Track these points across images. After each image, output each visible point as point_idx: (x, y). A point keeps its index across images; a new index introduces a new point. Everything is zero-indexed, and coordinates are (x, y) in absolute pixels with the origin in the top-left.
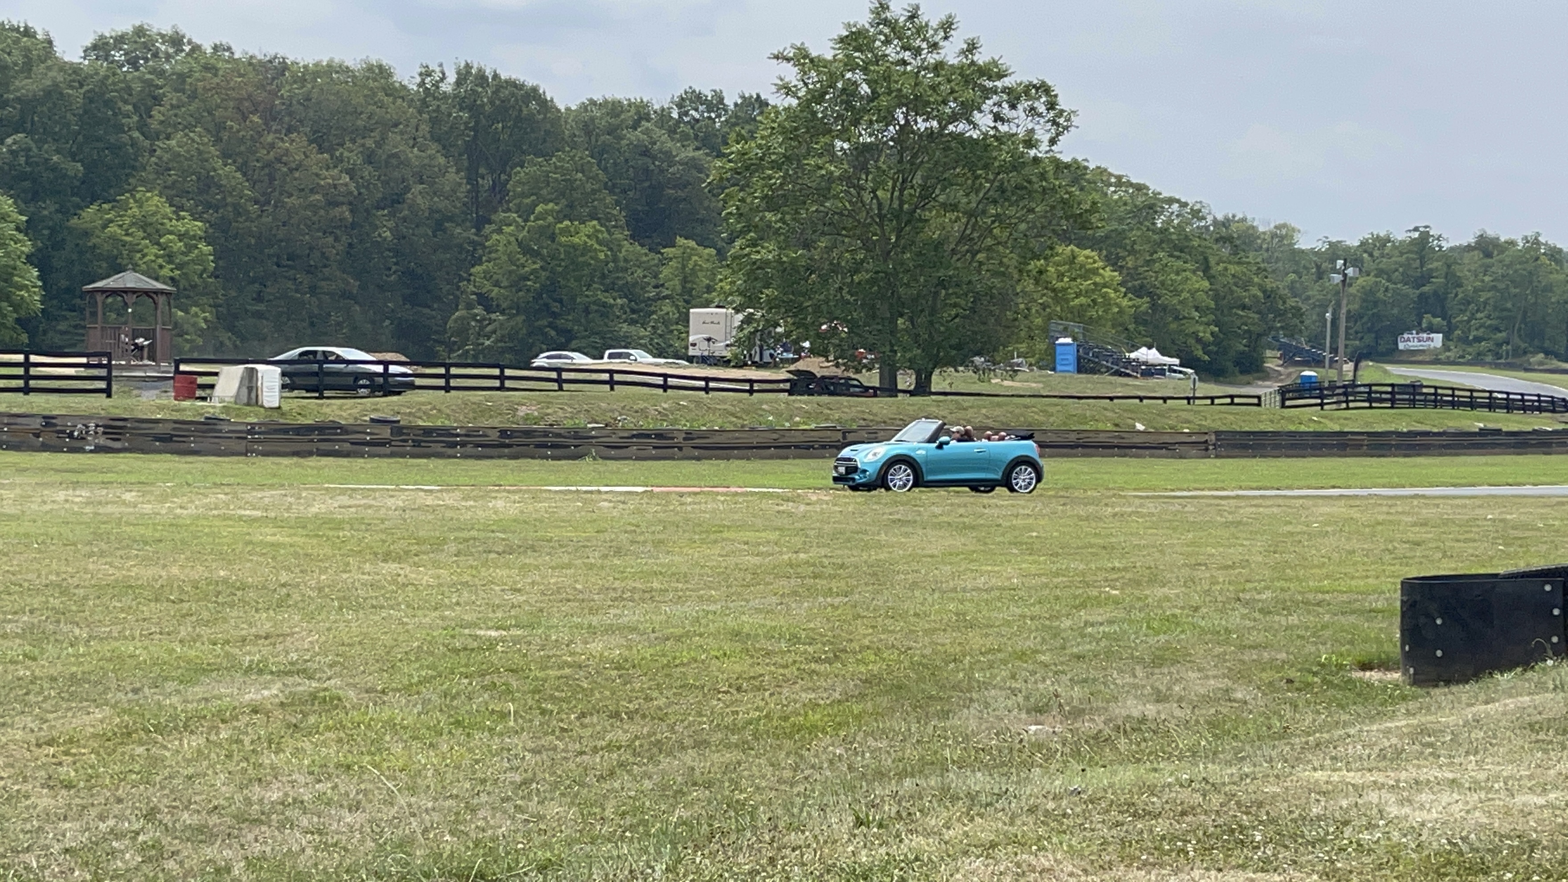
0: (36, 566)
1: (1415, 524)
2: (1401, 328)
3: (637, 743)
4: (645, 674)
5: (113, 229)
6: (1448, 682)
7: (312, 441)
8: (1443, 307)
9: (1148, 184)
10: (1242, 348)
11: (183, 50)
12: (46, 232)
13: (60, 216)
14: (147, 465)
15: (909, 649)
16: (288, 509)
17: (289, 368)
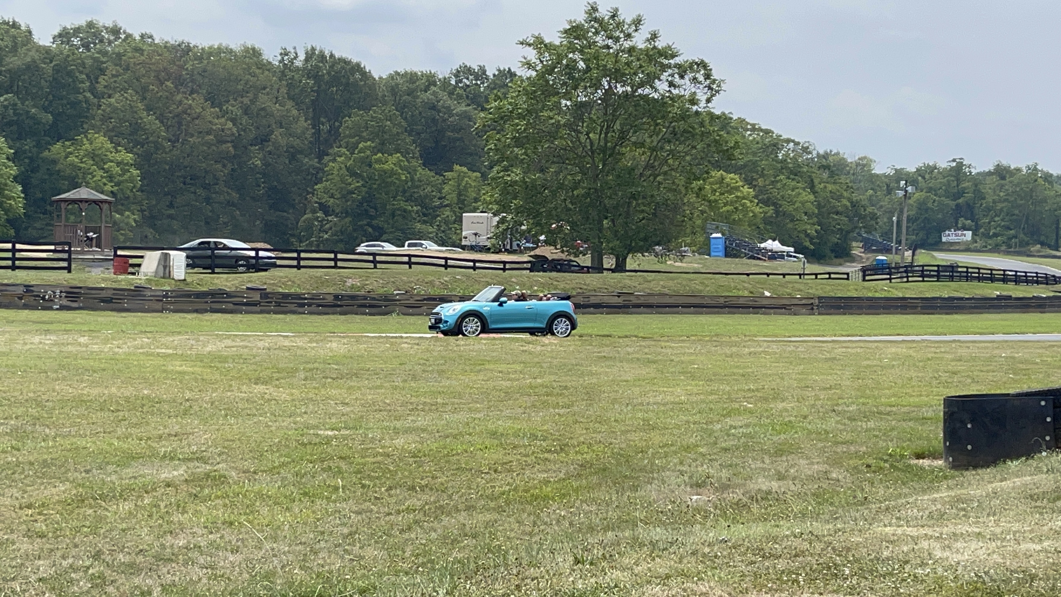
0: (19, 387)
1: (953, 360)
2: (941, 229)
3: (427, 507)
4: (432, 461)
5: (71, 158)
6: (975, 467)
7: (207, 302)
8: (972, 212)
9: (773, 130)
10: (836, 240)
11: (120, 38)
12: (27, 161)
13: (36, 150)
14: (95, 318)
15: (611, 444)
16: (191, 349)
17: (191, 253)
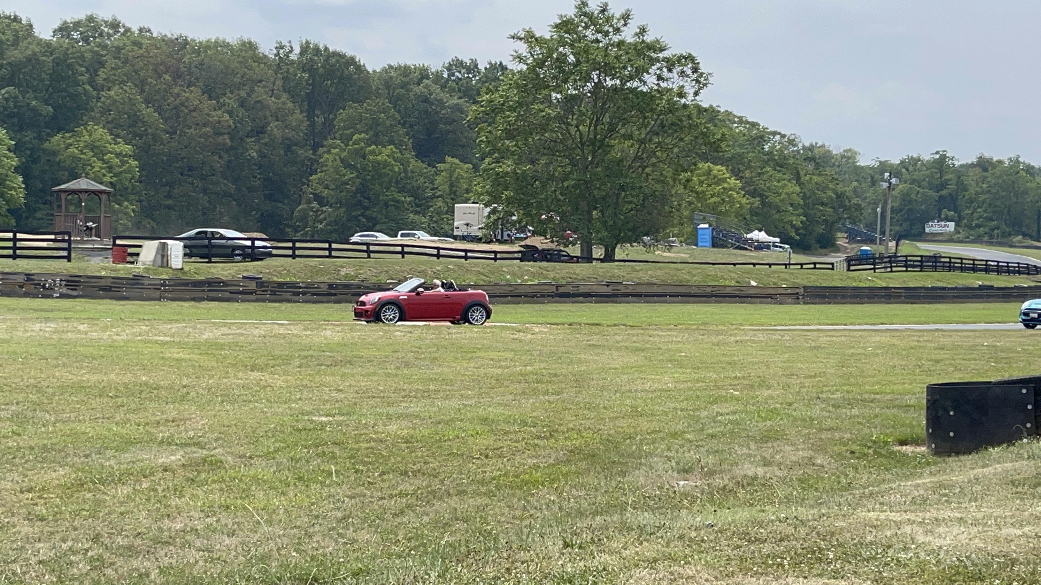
0: (21, 373)
1: (935, 349)
2: (924, 221)
3: (419, 492)
4: (424, 447)
5: (72, 150)
6: (958, 453)
7: (204, 291)
8: (955, 205)
9: (759, 122)
10: (821, 231)
11: (119, 32)
12: (28, 152)
13: (37, 141)
14: (94, 307)
15: (600, 430)
16: (188, 336)
17: (188, 243)
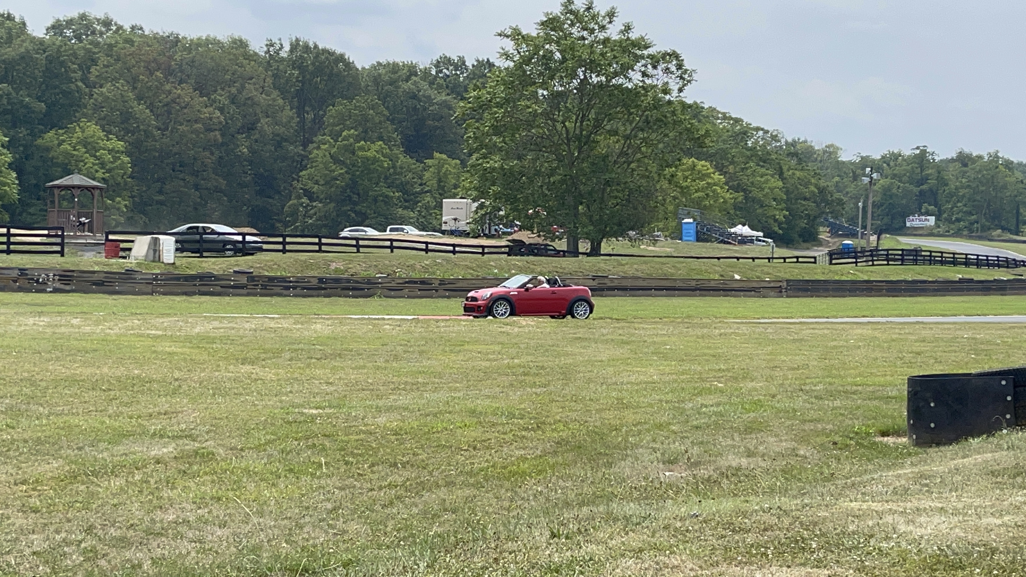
0: (14, 367)
1: (916, 341)
2: (905, 215)
3: (408, 483)
4: (413, 438)
5: (65, 146)
6: (938, 444)
7: (195, 285)
8: (935, 200)
9: (743, 118)
10: (804, 225)
11: (112, 29)
12: (21, 149)
13: (30, 138)
14: (87, 301)
15: (586, 422)
16: (180, 330)
17: (180, 238)
